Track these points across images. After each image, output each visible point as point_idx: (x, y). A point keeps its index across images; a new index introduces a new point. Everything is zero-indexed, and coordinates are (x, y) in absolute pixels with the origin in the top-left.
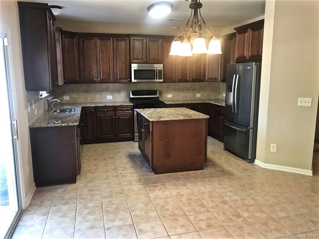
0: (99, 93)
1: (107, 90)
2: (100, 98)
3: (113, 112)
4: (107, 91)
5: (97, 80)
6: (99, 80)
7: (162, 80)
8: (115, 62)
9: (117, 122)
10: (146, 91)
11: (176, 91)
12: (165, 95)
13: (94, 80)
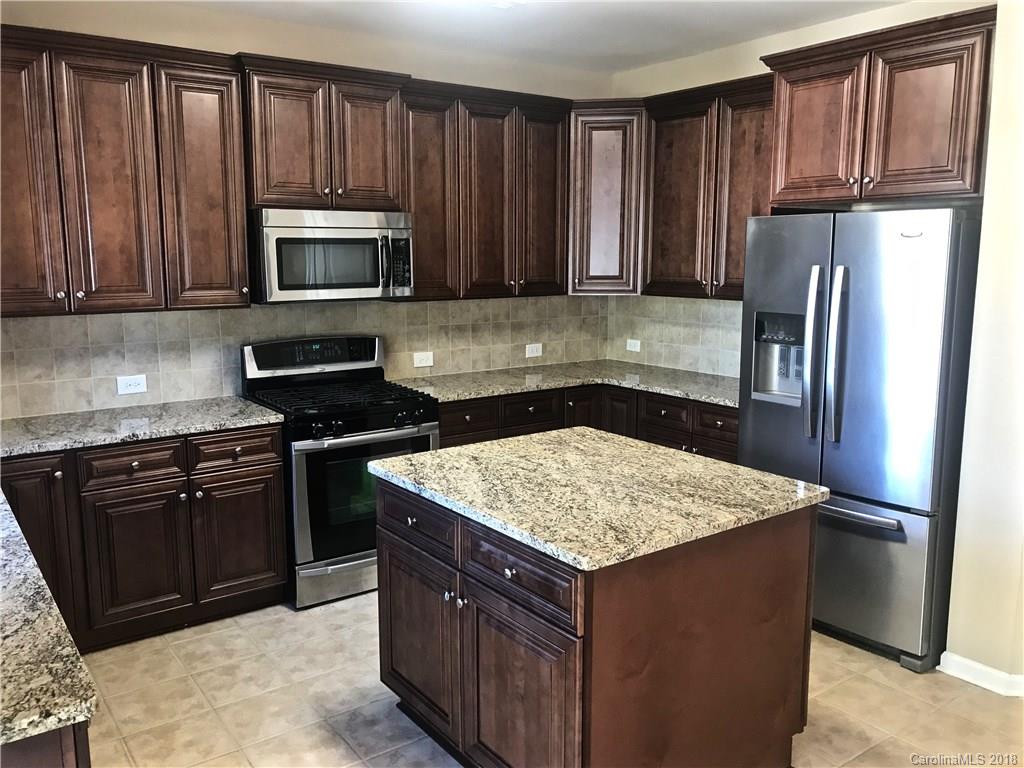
0: (71, 365)
1: (115, 347)
2: (80, 393)
3: (176, 469)
4: (118, 352)
5: (68, 294)
6: (80, 294)
7: (407, 292)
8: (169, 201)
9: (198, 521)
10: (322, 340)
11: (447, 334)
12: (402, 356)
13: (51, 295)
